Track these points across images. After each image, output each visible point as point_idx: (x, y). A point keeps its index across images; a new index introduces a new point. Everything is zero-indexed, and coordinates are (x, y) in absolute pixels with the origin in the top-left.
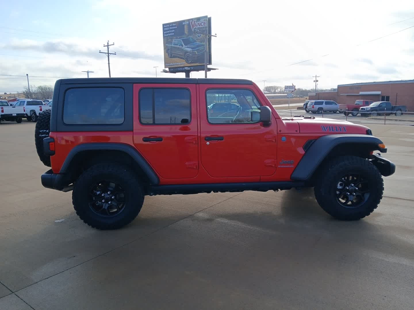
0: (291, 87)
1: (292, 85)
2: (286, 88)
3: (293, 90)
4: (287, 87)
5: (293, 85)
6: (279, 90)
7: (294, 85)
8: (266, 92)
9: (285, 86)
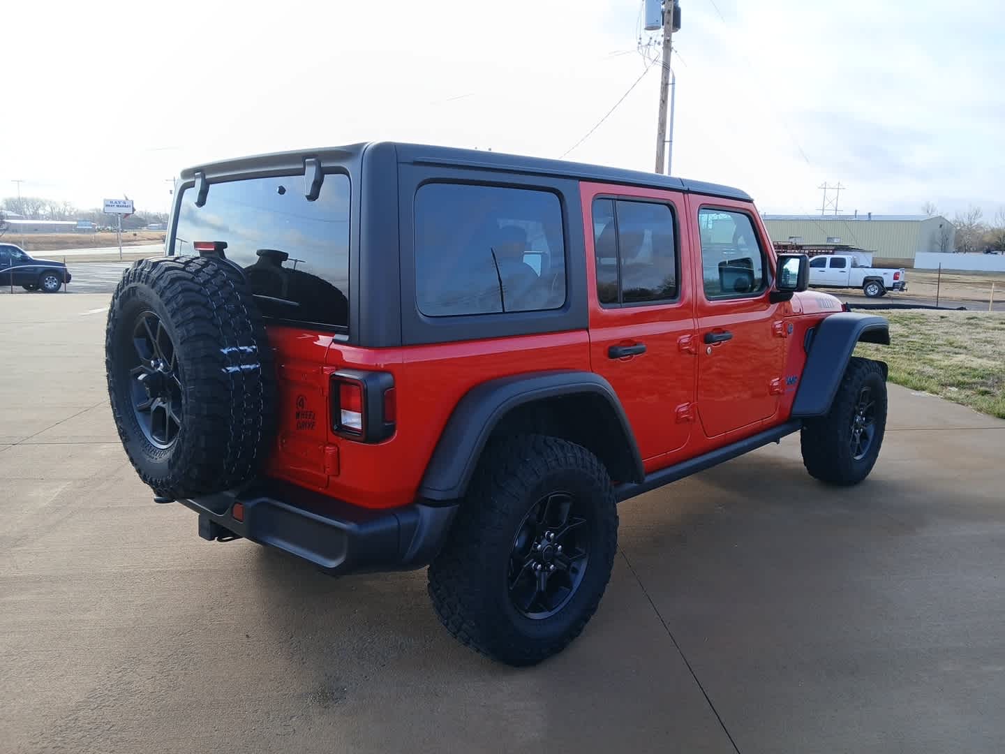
0: (122, 204)
1: (124, 199)
2: (109, 206)
3: (129, 211)
4: (111, 202)
5: (127, 199)
6: (48, 208)
7: (130, 198)
8: (10, 213)
9: (105, 200)
